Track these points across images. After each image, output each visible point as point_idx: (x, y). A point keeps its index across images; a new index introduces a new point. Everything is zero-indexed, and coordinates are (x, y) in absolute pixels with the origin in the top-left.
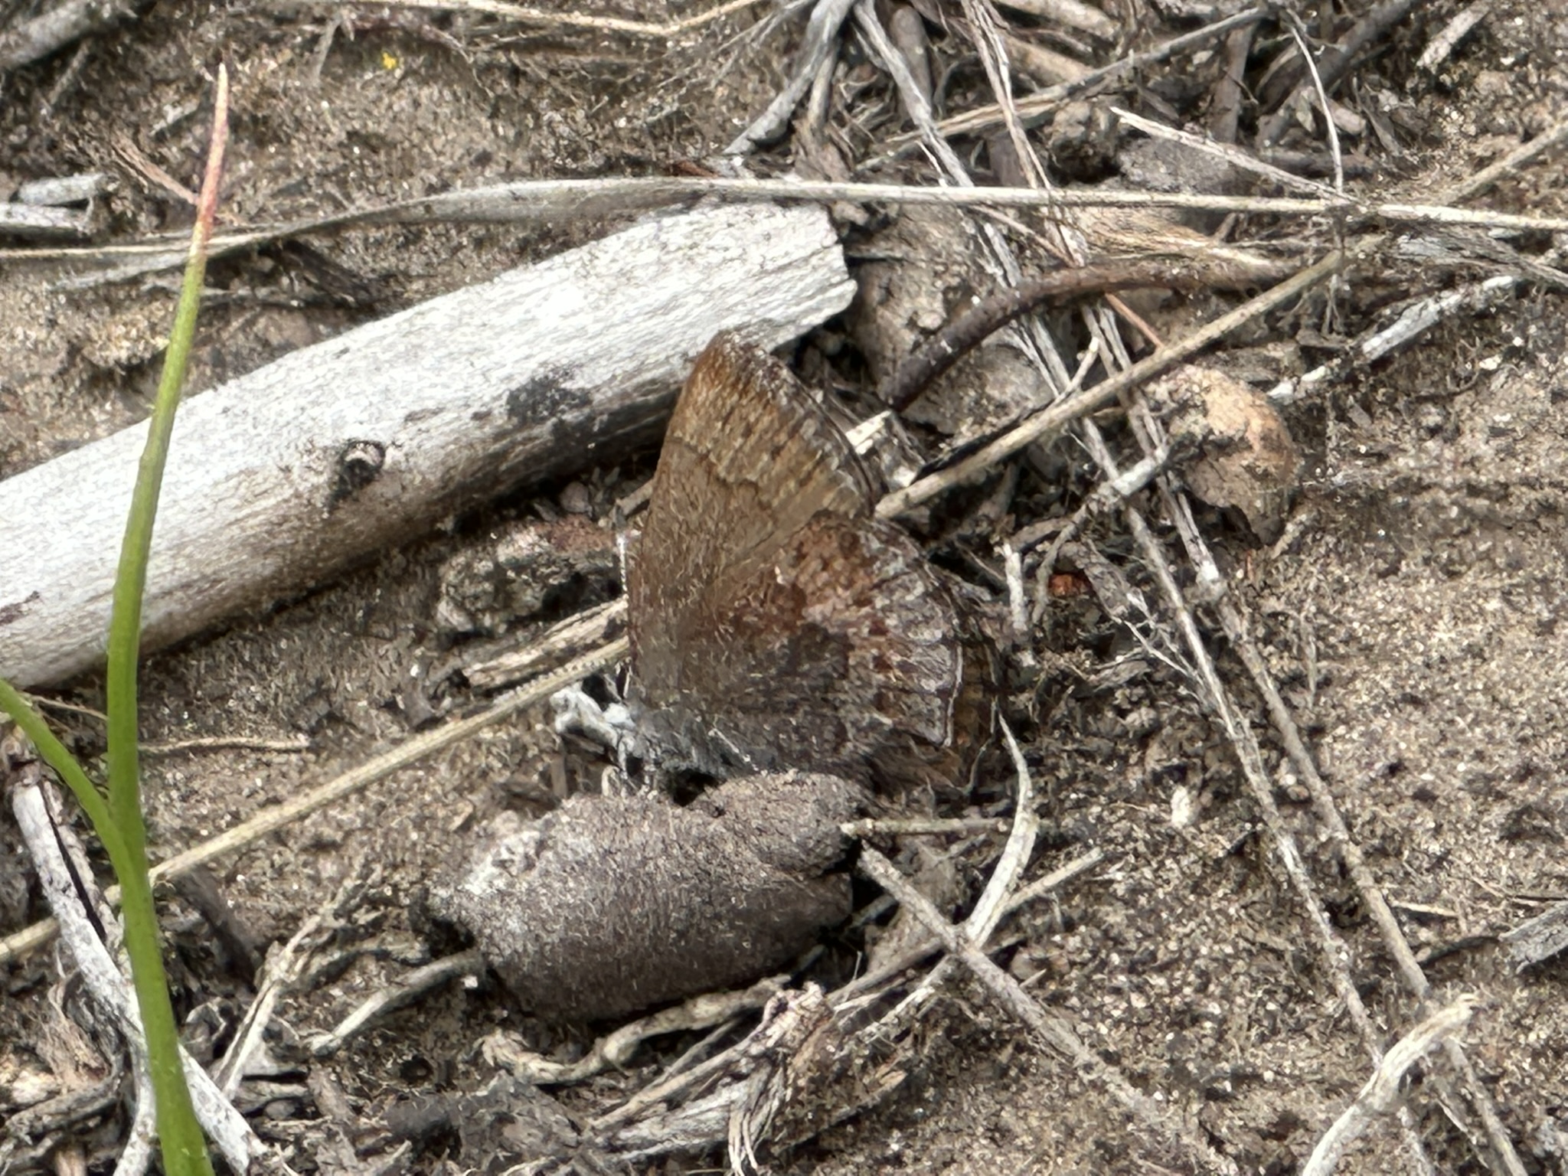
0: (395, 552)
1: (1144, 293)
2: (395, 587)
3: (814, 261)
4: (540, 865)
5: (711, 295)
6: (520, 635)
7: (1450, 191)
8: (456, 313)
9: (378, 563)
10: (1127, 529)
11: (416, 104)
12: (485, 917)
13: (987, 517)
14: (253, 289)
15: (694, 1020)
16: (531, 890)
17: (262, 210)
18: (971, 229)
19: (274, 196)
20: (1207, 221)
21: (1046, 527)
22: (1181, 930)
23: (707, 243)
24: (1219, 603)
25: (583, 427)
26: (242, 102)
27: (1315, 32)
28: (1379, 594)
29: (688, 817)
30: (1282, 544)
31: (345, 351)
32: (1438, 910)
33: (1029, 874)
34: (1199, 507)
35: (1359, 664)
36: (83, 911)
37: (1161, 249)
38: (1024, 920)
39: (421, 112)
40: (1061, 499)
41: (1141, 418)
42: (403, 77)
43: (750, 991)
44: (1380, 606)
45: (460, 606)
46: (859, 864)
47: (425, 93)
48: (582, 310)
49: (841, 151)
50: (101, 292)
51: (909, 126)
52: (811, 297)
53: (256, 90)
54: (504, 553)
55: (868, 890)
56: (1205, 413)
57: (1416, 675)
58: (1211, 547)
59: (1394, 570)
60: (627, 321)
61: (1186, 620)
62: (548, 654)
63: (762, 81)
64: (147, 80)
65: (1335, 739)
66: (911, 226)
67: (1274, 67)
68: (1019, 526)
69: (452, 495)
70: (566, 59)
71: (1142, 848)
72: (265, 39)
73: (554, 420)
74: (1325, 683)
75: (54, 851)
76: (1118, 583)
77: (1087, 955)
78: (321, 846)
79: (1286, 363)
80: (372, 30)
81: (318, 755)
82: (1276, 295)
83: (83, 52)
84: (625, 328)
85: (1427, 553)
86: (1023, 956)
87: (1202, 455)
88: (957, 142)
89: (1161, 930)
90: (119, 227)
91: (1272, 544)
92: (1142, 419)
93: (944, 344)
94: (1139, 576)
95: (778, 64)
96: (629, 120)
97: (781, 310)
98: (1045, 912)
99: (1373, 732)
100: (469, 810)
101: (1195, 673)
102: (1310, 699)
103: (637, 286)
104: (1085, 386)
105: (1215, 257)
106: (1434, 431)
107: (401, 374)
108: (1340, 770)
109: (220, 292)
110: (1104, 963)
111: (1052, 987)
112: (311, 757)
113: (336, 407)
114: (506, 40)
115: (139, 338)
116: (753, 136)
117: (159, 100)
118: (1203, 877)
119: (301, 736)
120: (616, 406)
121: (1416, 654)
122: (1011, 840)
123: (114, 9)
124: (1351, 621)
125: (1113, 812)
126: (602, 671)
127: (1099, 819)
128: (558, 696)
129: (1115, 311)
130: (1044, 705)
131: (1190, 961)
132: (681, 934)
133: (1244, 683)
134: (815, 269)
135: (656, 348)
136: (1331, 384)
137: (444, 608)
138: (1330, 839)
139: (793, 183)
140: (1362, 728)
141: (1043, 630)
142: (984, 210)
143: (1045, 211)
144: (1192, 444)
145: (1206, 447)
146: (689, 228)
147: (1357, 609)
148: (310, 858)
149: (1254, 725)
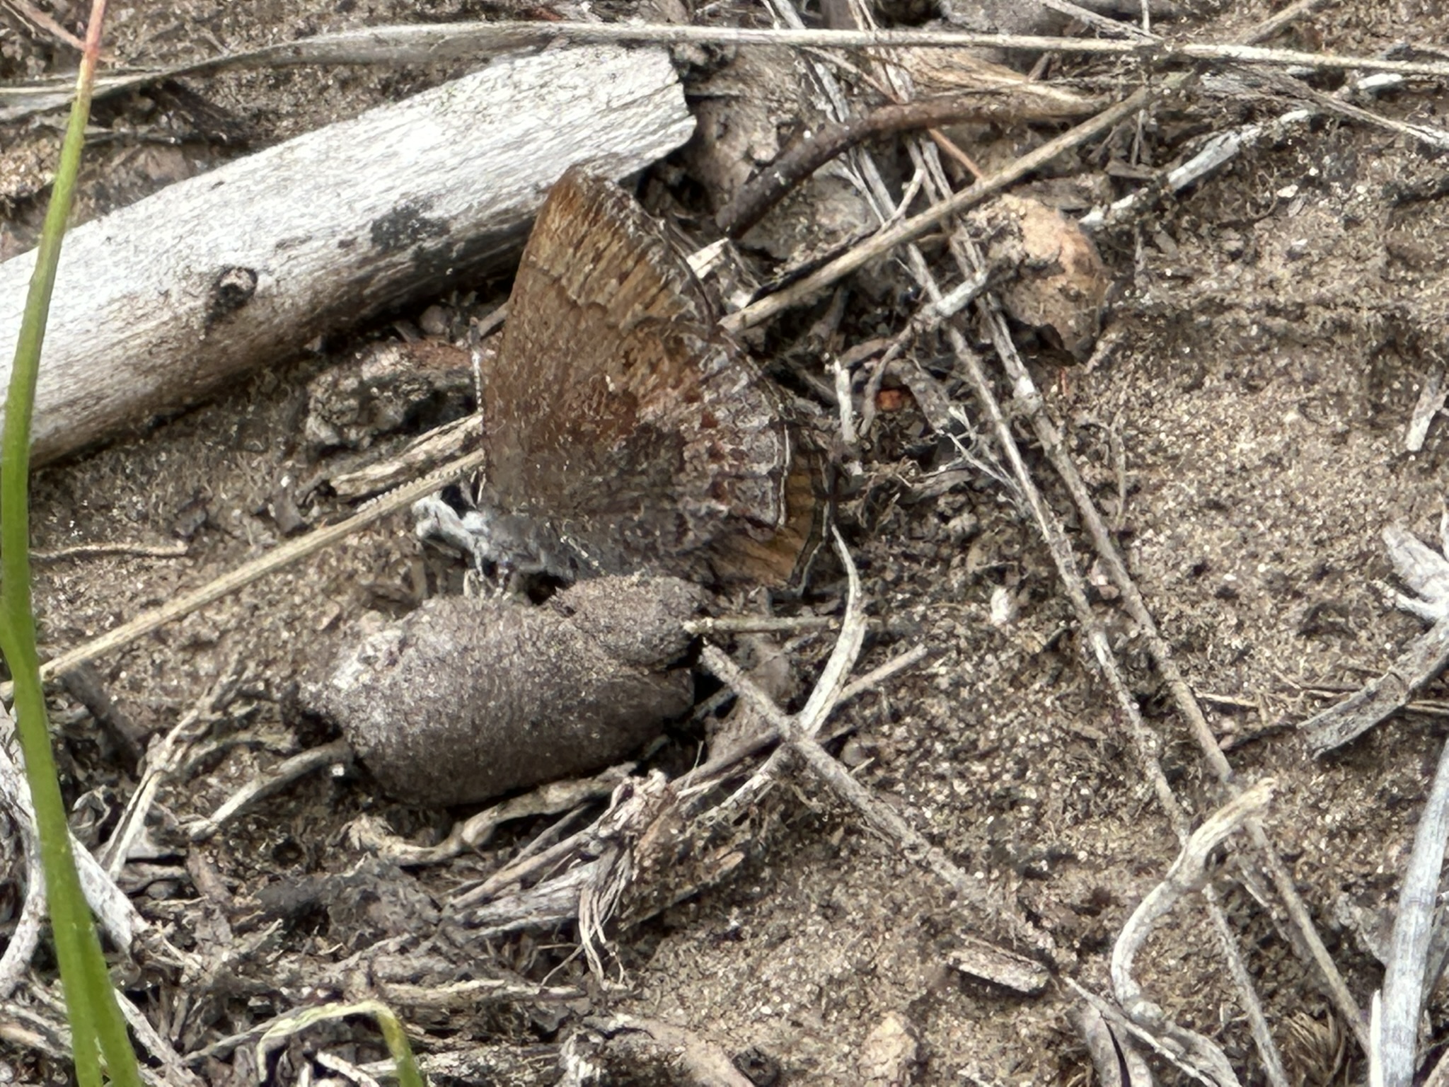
0: (266, 371)
1: (962, 129)
2: (267, 403)
3: (657, 98)
4: (403, 661)
5: (560, 132)
6: (384, 448)
7: (1249, 32)
8: (324, 147)
9: (250, 381)
10: (948, 348)
12: (352, 710)
13: (819, 337)
14: (134, 127)
15: (545, 804)
16: (394, 684)
17: (142, 54)
18: (802, 68)
19: (153, 41)
20: (1022, 60)
21: (873, 346)
22: (1000, 721)
23: (556, 82)
24: (1034, 416)
25: (442, 254)
28: (1184, 407)
29: (540, 617)
30: (1093, 362)
31: (221, 183)
32: (1240, 700)
33: (858, 668)
34: (1016, 327)
35: (1165, 472)
37: (979, 86)
38: (854, 712)
40: (887, 319)
41: (961, 244)
43: (601, 777)
44: (1186, 418)
45: (326, 421)
46: (701, 659)
48: (440, 145)
52: (654, 133)
54: (368, 371)
55: (708, 684)
56: (1022, 238)
57: (1219, 483)
58: (1025, 364)
59: (1198, 385)
60: (484, 154)
61: (1004, 432)
62: (410, 465)
65: (1144, 543)
66: (747, 66)
68: (848, 345)
69: (320, 316)
71: (963, 644)
73: (414, 247)
74: (1134, 490)
76: (940, 398)
77: (912, 744)
78: (198, 645)
79: (1097, 192)
81: (195, 560)
82: (1087, 129)
84: (479, 161)
85: (1229, 369)
86: (852, 746)
87: (1019, 278)
89: (981, 720)
90: (8, 70)
91: (1084, 361)
92: (963, 245)
93: (778, 175)
94: (960, 391)
97: (626, 145)
98: (873, 704)
99: (1179, 536)
100: (336, 611)
101: (1012, 480)
102: (1120, 505)
103: (492, 122)
104: (909, 214)
105: (1030, 93)
106: (1235, 256)
107: (271, 206)
108: (1148, 571)
109: (103, 130)
110: (928, 753)
111: (880, 773)
112: (189, 563)
113: (212, 236)
115: (29, 172)
118: (1020, 671)
119: (178, 542)
120: (471, 234)
121: (1219, 463)
122: (841, 637)
124: (1158, 433)
125: (936, 610)
126: (458, 481)
127: (924, 617)
128: (419, 505)
129: (937, 145)
130: (872, 511)
131: (1009, 749)
132: (534, 725)
133: (1059, 490)
134: (657, 107)
135: (509, 180)
136: (1139, 212)
137: (312, 424)
138: (1139, 635)
139: (636, 26)
140: (1168, 532)
141: (871, 442)
142: (815, 50)
143: (871, 51)
144: (1009, 267)
145: (1023, 271)
146: (540, 69)
147: (1164, 422)
148: (188, 656)
149: (1068, 530)
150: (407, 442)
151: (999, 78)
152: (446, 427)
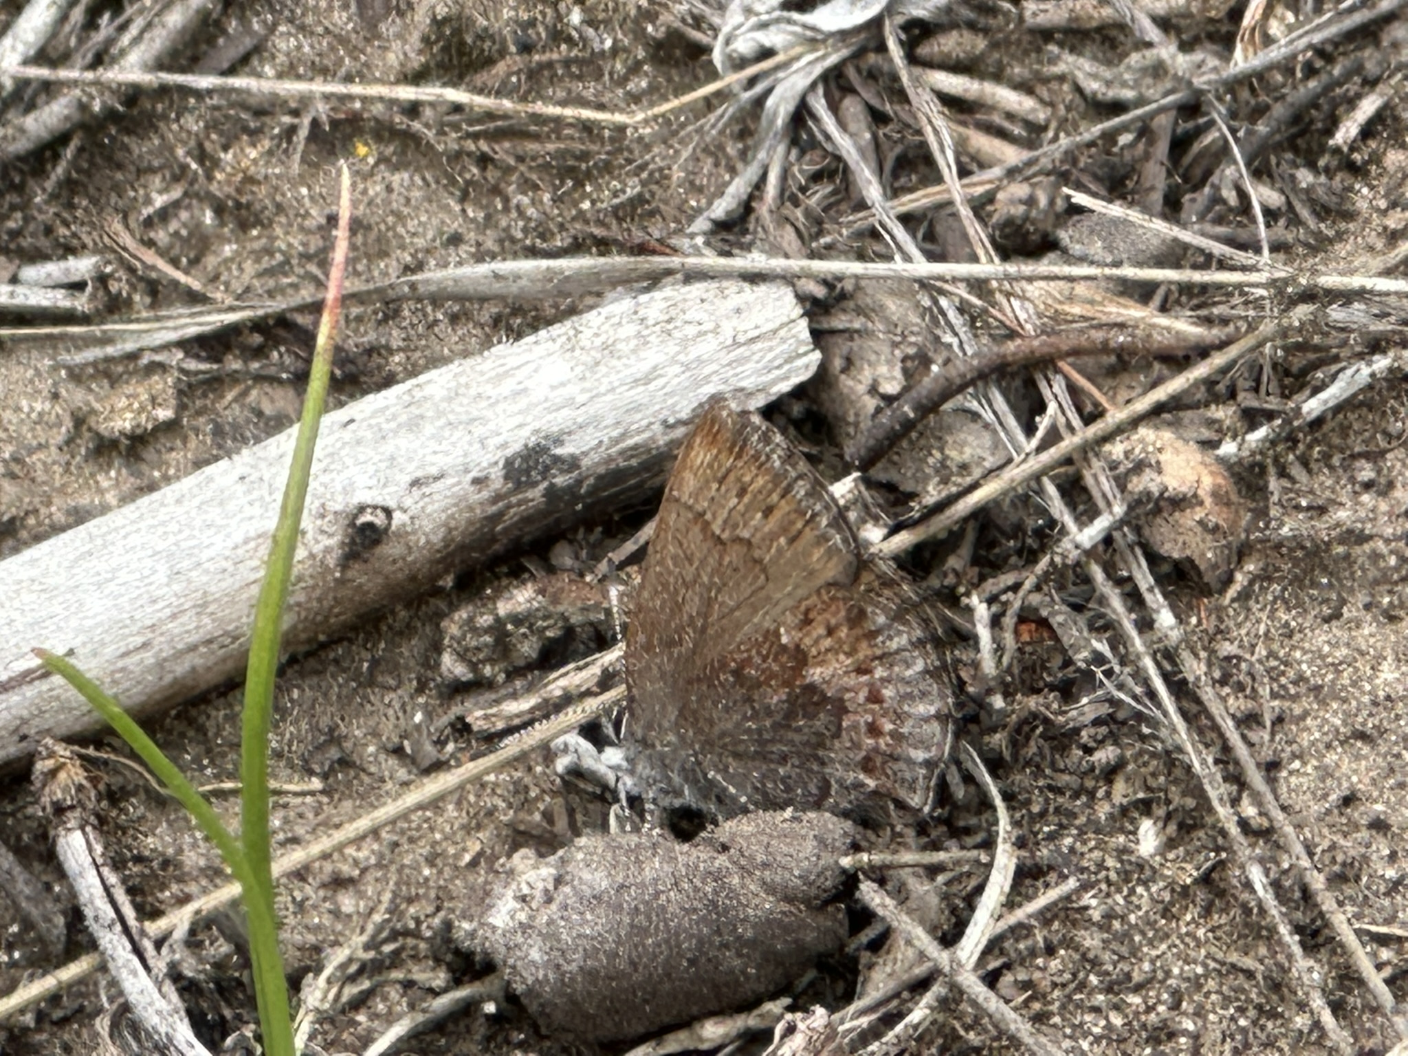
0: (399, 607)
1: (1089, 361)
2: (397, 639)
3: (782, 333)
4: (559, 899)
5: (687, 367)
6: (518, 684)
7: (1377, 263)
8: (453, 384)
9: (384, 617)
10: (1087, 580)
11: (389, 189)
12: (509, 949)
13: (954, 570)
14: (245, 362)
15: (701, 1040)
16: (551, 922)
17: (248, 289)
18: (927, 302)
19: (259, 275)
20: (1143, 292)
21: (1008, 579)
22: (1154, 953)
23: (682, 316)
24: (1177, 648)
25: (572, 491)
26: (226, 189)
27: (1233, 115)
28: (1324, 638)
29: (694, 852)
30: (1232, 592)
31: (352, 421)
32: (1397, 931)
33: (1010, 904)
34: (1153, 559)
35: (1307, 703)
36: (129, 946)
37: (1104, 319)
38: (1007, 944)
39: (394, 196)
40: (1019, 552)
41: (1095, 476)
42: (377, 164)
43: (756, 1012)
44: (1326, 649)
45: (462, 656)
46: (857, 895)
47: (399, 179)
48: (569, 381)
49: (797, 230)
50: (101, 367)
51: (862, 205)
52: (778, 367)
53: (240, 176)
54: (503, 608)
55: (862, 917)
56: (1160, 472)
57: (1365, 713)
58: (1165, 596)
59: (1337, 615)
60: (613, 390)
61: (1148, 663)
62: (546, 701)
63: (717, 165)
64: (132, 168)
65: (1291, 773)
66: (869, 300)
67: (1196, 147)
68: (982, 578)
69: (450, 555)
70: (532, 147)
71: (1113, 876)
72: (246, 130)
73: (545, 484)
74: (1279, 720)
75: (98, 891)
76: (1080, 631)
77: (1067, 976)
78: (339, 883)
79: (1228, 422)
80: (347, 120)
81: (332, 798)
82: (1218, 360)
83: (74, 143)
84: (609, 397)
85: (1368, 599)
86: (1007, 979)
87: (1158, 511)
88: (907, 220)
89: (1135, 951)
90: (115, 306)
91: (1222, 591)
92: (1099, 480)
93: (906, 408)
94: (1100, 623)
95: (732, 149)
96: (593, 202)
97: (752, 379)
98: (1027, 937)
99: (1326, 768)
100: (478, 847)
101: (1158, 714)
102: (1267, 737)
103: (619, 358)
104: (1040, 449)
105: (1153, 326)
106: (1368, 486)
107: (403, 443)
108: (1298, 801)
109: (215, 366)
110: (1082, 986)
111: (1037, 1006)
112: (325, 800)
113: (347, 473)
114: (477, 128)
115: (142, 409)
116: (713, 216)
117: (145, 187)
118: (1172, 903)
119: (314, 779)
120: (602, 470)
121: (1364, 693)
122: (994, 872)
123: (103, 103)
124: (1299, 663)
125: (1084, 843)
126: (599, 716)
127: (1072, 850)
128: (560, 741)
129: (1066, 377)
130: (1014, 744)
131: (1162, 982)
132: (692, 962)
133: (1204, 721)
134: (783, 340)
135: (639, 416)
136: (1273, 443)
137: (447, 660)
138: (1291, 866)
139: (756, 260)
140: (1315, 763)
141: (1012, 675)
142: (938, 284)
143: (994, 284)
144: (1149, 501)
145: (1162, 503)
146: (664, 305)
147: (1305, 652)
148: (329, 894)
149: (1217, 762)
150: (541, 679)
151: (1122, 311)
152: (581, 663)
